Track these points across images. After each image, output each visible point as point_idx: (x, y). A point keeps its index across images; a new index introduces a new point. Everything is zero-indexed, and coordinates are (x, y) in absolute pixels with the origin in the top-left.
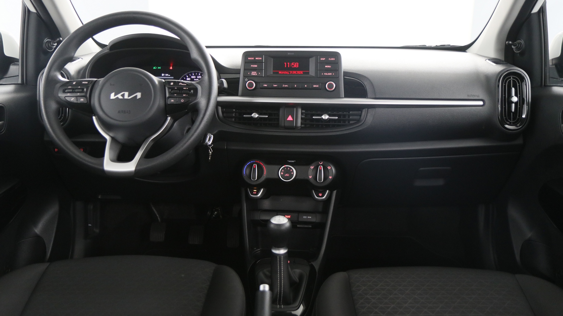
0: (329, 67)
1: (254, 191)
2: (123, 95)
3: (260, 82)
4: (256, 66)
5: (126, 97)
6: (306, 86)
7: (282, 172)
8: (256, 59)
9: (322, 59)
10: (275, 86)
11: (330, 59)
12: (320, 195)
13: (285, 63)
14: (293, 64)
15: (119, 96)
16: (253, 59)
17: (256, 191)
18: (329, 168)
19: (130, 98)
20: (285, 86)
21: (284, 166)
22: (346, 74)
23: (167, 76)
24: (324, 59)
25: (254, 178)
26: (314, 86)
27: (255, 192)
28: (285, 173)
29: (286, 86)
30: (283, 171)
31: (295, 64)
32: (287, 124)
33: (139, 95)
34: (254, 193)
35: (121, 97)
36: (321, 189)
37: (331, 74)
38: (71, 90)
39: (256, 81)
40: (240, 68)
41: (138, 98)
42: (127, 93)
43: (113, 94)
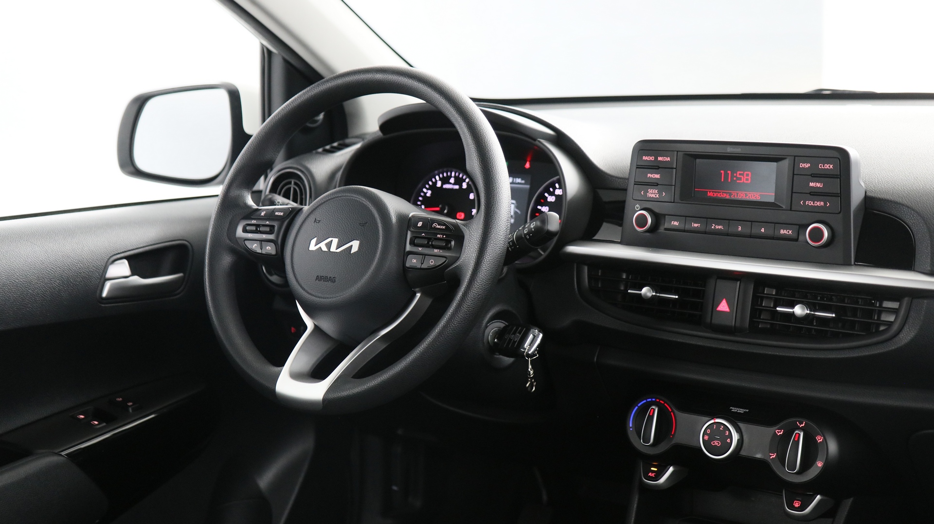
0: (818, 185)
1: (652, 469)
2: (329, 245)
3: (665, 215)
4: (658, 176)
5: (334, 249)
6: (763, 230)
7: (707, 434)
8: (660, 159)
9: (802, 165)
10: (696, 225)
11: (821, 166)
12: (797, 505)
13: (722, 172)
14: (740, 174)
15: (323, 246)
16: (652, 158)
17: (656, 469)
18: (820, 439)
19: (339, 250)
20: (717, 227)
21: (712, 421)
22: (870, 202)
23: (519, 183)
24: (809, 165)
25: (646, 439)
26: (782, 232)
27: (653, 471)
28: (712, 438)
29: (720, 227)
30: (709, 431)
31: (742, 175)
32: (716, 321)
33: (355, 245)
34: (650, 474)
35: (325, 249)
36: (804, 492)
37: (822, 203)
38: (254, 228)
39: (657, 210)
40: (627, 176)
41: (352, 253)
42: (335, 241)
43: (314, 241)
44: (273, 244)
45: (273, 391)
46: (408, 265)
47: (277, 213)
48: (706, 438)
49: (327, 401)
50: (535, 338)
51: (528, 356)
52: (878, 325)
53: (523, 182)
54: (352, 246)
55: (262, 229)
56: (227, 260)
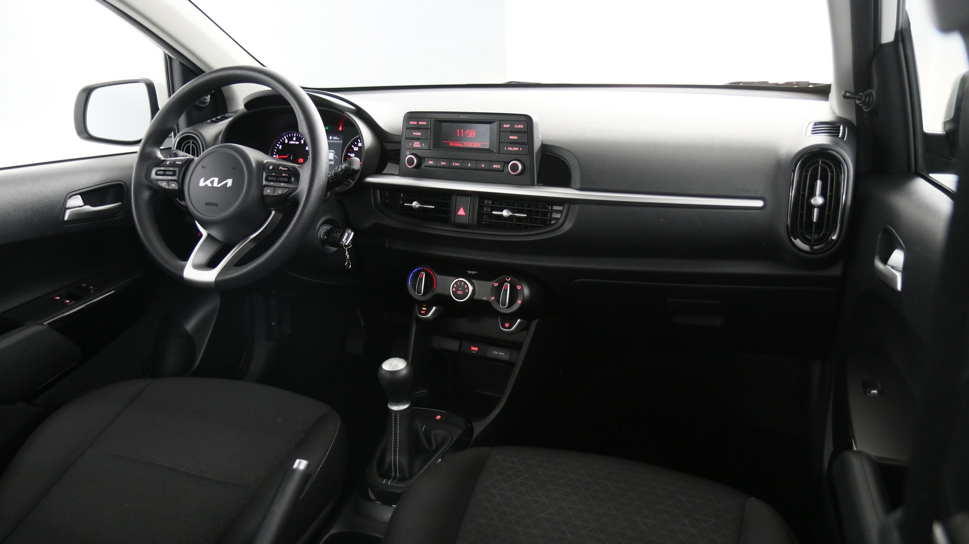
0: (515, 138)
2: (212, 182)
3: (424, 158)
4: (419, 134)
5: (215, 185)
6: (483, 166)
7: (454, 288)
8: (420, 123)
9: (505, 126)
10: (443, 163)
11: (516, 126)
12: (507, 325)
13: (458, 130)
14: (468, 132)
16: (415, 123)
17: (425, 309)
18: (519, 287)
19: (219, 186)
20: (456, 164)
21: (457, 280)
22: (544, 147)
23: (336, 140)
24: (509, 126)
25: (419, 292)
26: (494, 166)
27: (424, 310)
28: (457, 290)
29: (458, 164)
30: (455, 286)
31: (470, 132)
32: (458, 221)
33: (229, 182)
34: (422, 312)
35: (210, 185)
36: (511, 318)
37: (517, 149)
38: (162, 173)
39: (419, 155)
40: (400, 134)
41: (228, 186)
42: (216, 180)
43: (202, 180)
44: (176, 183)
45: (182, 278)
46: (265, 193)
47: (177, 163)
48: (454, 289)
49: (217, 282)
50: (349, 235)
51: (345, 246)
52: (550, 220)
53: (338, 139)
54: (227, 183)
55: (168, 173)
56: (146, 194)
